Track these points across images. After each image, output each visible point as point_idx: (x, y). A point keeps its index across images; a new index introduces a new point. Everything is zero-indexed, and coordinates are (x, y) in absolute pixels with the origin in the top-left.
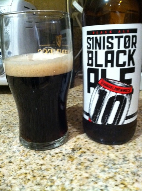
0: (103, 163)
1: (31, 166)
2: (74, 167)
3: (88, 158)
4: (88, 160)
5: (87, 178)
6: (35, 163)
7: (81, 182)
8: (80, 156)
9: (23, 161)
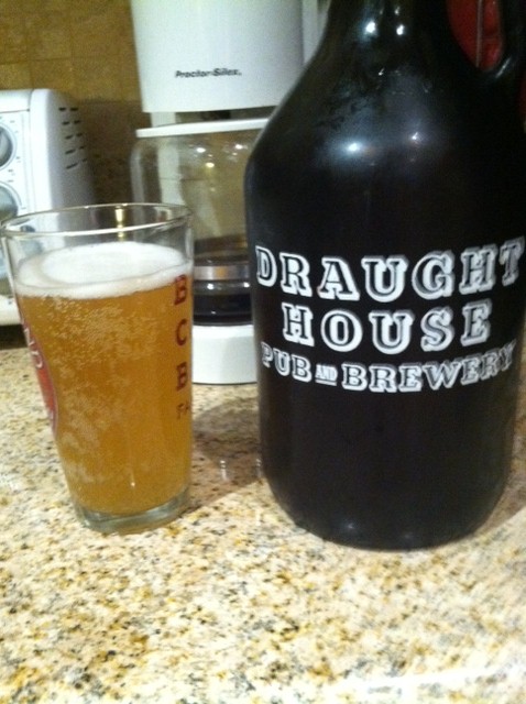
0: (246, 537)
1: (75, 552)
2: (177, 548)
3: (213, 526)
4: (213, 532)
5: (205, 569)
6: (85, 544)
7: (190, 579)
8: (195, 524)
9: (57, 542)
